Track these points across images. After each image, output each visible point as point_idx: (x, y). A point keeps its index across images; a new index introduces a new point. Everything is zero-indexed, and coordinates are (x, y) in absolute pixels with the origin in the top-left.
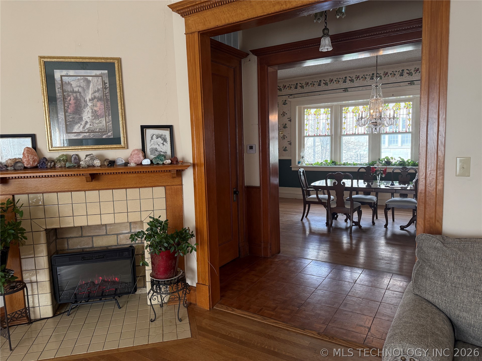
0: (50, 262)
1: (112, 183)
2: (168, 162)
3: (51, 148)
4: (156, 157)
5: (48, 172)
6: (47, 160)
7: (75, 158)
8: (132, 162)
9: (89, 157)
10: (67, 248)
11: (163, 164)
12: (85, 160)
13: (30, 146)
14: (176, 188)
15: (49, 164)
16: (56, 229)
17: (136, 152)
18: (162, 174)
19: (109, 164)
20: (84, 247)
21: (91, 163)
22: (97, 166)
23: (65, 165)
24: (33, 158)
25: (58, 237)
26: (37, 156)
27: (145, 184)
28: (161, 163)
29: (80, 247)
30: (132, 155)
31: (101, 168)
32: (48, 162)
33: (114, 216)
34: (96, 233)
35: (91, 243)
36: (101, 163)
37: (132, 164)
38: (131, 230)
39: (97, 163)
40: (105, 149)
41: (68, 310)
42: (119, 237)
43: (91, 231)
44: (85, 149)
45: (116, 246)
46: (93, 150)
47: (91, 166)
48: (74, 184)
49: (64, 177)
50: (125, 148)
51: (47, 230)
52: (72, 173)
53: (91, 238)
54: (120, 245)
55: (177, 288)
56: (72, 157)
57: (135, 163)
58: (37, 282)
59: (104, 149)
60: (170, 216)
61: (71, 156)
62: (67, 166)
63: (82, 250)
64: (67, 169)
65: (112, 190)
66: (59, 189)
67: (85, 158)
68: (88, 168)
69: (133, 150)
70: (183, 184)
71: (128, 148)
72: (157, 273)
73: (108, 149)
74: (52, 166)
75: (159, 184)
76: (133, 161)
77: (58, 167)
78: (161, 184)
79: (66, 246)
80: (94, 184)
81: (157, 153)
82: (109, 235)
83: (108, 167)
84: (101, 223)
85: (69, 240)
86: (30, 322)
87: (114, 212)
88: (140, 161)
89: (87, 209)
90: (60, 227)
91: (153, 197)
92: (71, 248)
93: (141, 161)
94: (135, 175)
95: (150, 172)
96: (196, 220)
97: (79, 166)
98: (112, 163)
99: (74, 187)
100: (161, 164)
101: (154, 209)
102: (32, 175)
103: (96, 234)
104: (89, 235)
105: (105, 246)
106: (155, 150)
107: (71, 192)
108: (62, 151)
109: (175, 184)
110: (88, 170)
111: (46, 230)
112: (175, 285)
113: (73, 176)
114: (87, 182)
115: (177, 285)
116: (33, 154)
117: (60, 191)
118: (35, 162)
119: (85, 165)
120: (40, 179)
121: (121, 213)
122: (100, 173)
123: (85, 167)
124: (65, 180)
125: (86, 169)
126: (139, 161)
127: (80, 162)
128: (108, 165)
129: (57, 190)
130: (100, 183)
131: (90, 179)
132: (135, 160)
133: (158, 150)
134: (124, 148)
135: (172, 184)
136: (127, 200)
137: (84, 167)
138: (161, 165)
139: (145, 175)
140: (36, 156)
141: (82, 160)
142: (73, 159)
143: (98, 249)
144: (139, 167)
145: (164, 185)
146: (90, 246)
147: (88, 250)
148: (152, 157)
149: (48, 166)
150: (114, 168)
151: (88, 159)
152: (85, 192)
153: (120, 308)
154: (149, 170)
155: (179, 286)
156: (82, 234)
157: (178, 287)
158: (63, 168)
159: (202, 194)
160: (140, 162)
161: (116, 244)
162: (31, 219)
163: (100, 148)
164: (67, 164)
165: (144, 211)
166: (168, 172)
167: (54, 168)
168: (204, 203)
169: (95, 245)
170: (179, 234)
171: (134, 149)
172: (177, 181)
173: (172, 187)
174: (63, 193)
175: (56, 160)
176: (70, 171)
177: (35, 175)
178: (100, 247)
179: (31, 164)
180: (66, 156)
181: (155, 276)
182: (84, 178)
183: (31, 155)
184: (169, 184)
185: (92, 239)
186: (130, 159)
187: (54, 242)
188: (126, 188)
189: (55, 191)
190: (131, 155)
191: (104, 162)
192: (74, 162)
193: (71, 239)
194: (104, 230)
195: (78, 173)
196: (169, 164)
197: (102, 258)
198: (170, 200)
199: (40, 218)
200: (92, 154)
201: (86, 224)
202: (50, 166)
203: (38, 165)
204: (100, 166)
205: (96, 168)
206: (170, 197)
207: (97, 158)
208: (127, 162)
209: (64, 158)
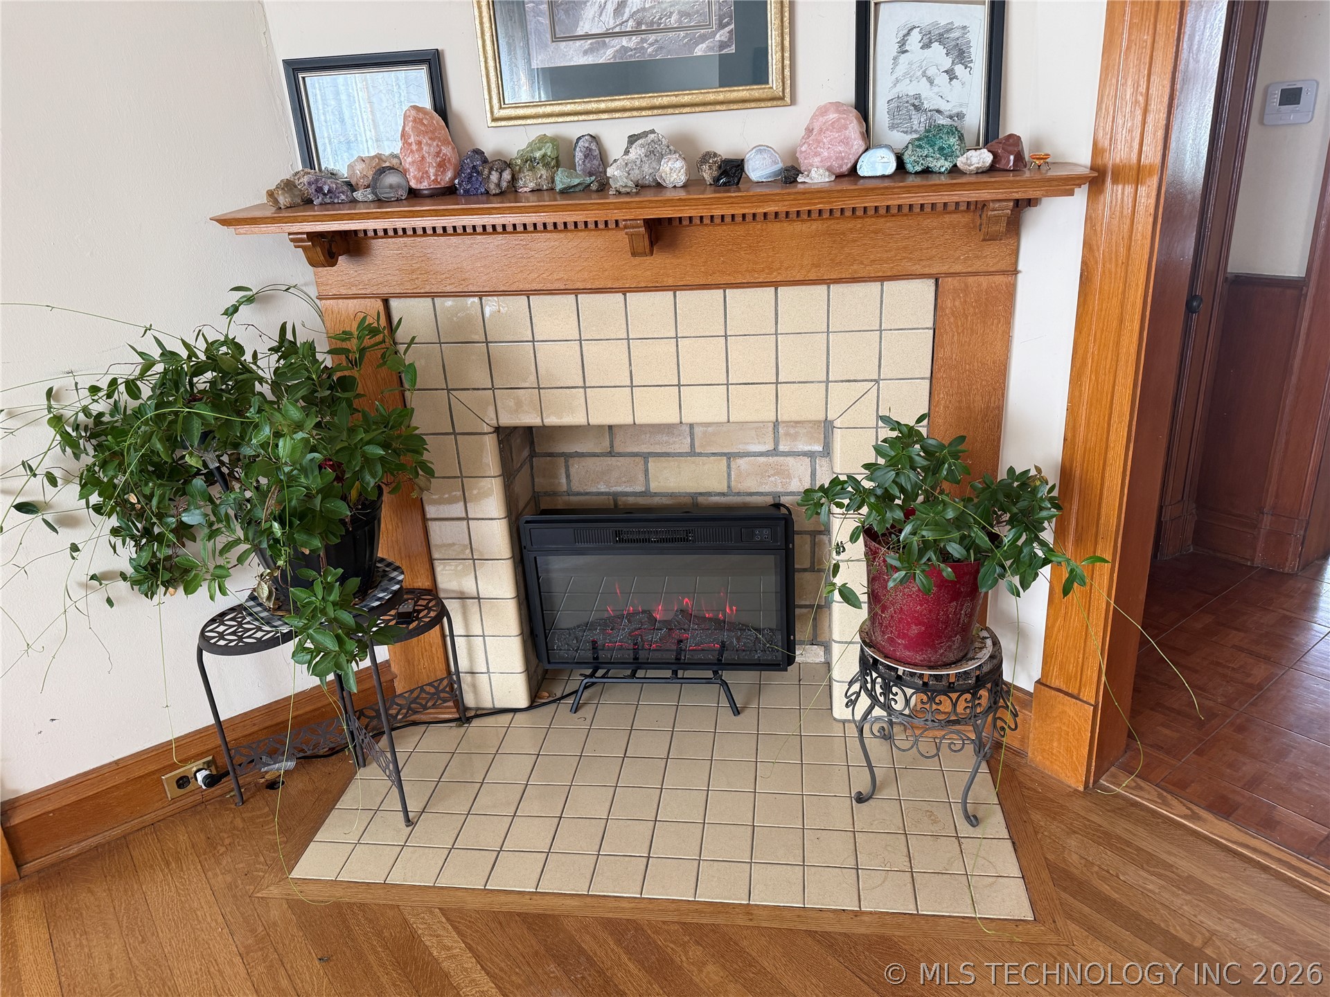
0: (515, 535)
1: (724, 262)
2: (974, 160)
3: (501, 108)
4: (919, 139)
5: (489, 211)
6: (485, 161)
7: (588, 154)
8: (812, 166)
9: (642, 146)
10: (565, 488)
11: (955, 170)
12: (627, 157)
13: (427, 103)
14: (985, 285)
15: (494, 177)
16: (529, 430)
17: (833, 116)
18: (928, 222)
19: (721, 174)
20: (619, 489)
21: (651, 171)
22: (671, 186)
23: (553, 182)
24: (438, 154)
25: (537, 451)
26: (449, 143)
27: (855, 267)
28: (943, 165)
29: (607, 490)
30: (815, 132)
31: (688, 193)
32: (491, 169)
33: (728, 396)
34: (656, 444)
35: (641, 477)
36: (688, 172)
37: (817, 176)
38: (778, 445)
39: (673, 171)
40: (701, 109)
41: (576, 692)
42: (733, 465)
43: (643, 436)
44: (624, 110)
45: (723, 494)
46: (655, 112)
47: (649, 186)
48: (585, 264)
49: (548, 235)
50: (782, 98)
51: (500, 430)
52: (580, 217)
53: (643, 462)
54: (738, 494)
55: (974, 707)
56: (575, 150)
57: (829, 169)
58: (479, 598)
59: (697, 109)
60: (946, 407)
61: (571, 142)
62: (559, 186)
63: (611, 497)
64: (558, 197)
65: (722, 291)
66: (533, 280)
67: (627, 152)
68: (637, 193)
69: (819, 108)
70: (1020, 268)
71: (793, 102)
72: (891, 640)
73: (712, 108)
74: (504, 185)
75: (914, 268)
76: (817, 160)
77: (525, 189)
78: (924, 266)
79: (564, 480)
80: (659, 263)
81: (919, 122)
82: (700, 455)
83: (715, 192)
84: (681, 418)
85: (571, 461)
86: (465, 716)
87: (728, 381)
88: (849, 159)
89: (630, 365)
90: (541, 424)
91: (881, 326)
92: (577, 490)
93: (853, 161)
94: (815, 226)
95: (882, 211)
96: (1069, 435)
97: (604, 186)
98: (732, 171)
99: (586, 275)
100: (943, 170)
101: (879, 375)
102: (439, 222)
103: (658, 449)
104: (636, 450)
105: (686, 493)
106: (913, 105)
107: (576, 296)
108: (540, 121)
109: (984, 268)
110: (641, 205)
111: (498, 430)
112: (968, 696)
113: (581, 231)
114: (634, 254)
115: (974, 695)
116: (436, 134)
117: (536, 288)
118: (444, 169)
119: (625, 180)
120: (467, 240)
121: (752, 384)
122: (680, 218)
123: (628, 190)
124: (552, 243)
125: (632, 197)
126: (843, 159)
127: (608, 170)
128: (716, 180)
129: (528, 287)
130: (680, 260)
131: (647, 242)
132: (826, 154)
133: (926, 106)
134: (779, 103)
135: (969, 270)
136: (776, 334)
137: (623, 190)
138: (942, 177)
139: (858, 224)
140: (445, 142)
141: (615, 161)
142: (579, 155)
143: (666, 501)
144: (845, 185)
145: (934, 271)
146: (639, 488)
147: (631, 500)
148: (900, 139)
149: (492, 186)
150: (739, 194)
151: (636, 152)
152: (625, 295)
153: (739, 714)
154: (889, 203)
155: (979, 699)
156: (612, 446)
157: (977, 702)
158: (545, 192)
159: (1121, 321)
160: (849, 165)
161: (725, 490)
162: (449, 390)
163: (684, 106)
164: (557, 179)
165: (842, 381)
166: (963, 211)
167: (511, 196)
168: (1127, 361)
169: (654, 486)
170: (1001, 498)
171: (823, 104)
172: (992, 256)
173: (971, 280)
174: (549, 297)
175: (519, 162)
176: (569, 208)
177: (449, 221)
178: (672, 495)
179: (433, 178)
180: (555, 141)
181: (884, 647)
182: (622, 238)
183: (431, 139)
184: (958, 268)
185: (646, 463)
186: (803, 149)
187: (527, 467)
188: (776, 285)
189: (521, 287)
190: (809, 131)
191: (699, 169)
192: (583, 170)
193: (577, 459)
194: (685, 438)
195: (601, 216)
196: (983, 172)
197: (680, 540)
198: (956, 338)
199: (478, 389)
200: (653, 132)
201: (629, 421)
202: (498, 185)
203: (456, 181)
204: (684, 186)
205: (670, 195)
206: (957, 327)
207: (671, 147)
208: (793, 167)
209: (548, 150)
